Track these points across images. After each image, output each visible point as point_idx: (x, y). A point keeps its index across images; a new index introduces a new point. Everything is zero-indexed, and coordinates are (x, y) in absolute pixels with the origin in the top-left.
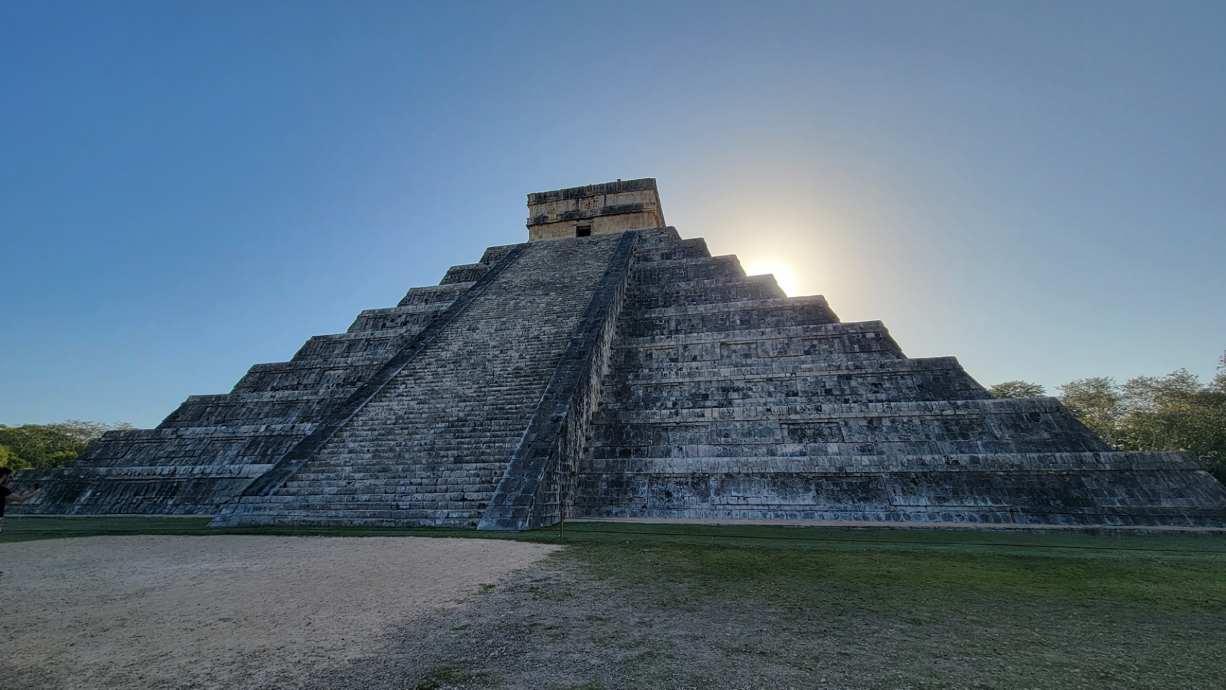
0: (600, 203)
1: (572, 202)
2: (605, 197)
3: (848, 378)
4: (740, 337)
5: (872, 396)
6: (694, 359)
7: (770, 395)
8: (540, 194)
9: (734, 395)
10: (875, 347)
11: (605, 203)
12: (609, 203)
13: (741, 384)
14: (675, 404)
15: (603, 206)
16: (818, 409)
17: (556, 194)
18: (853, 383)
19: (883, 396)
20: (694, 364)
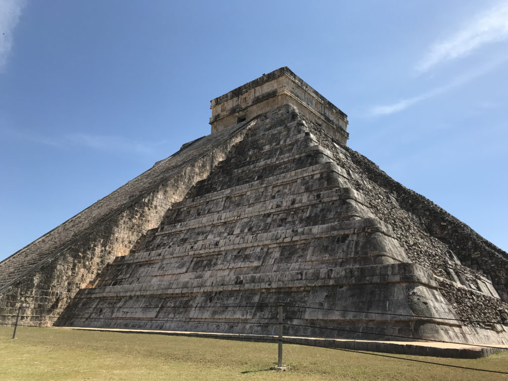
0: (251, 96)
1: (235, 99)
2: (255, 90)
8: (217, 99)
11: (255, 95)
12: (258, 94)
15: (253, 97)
17: (226, 95)
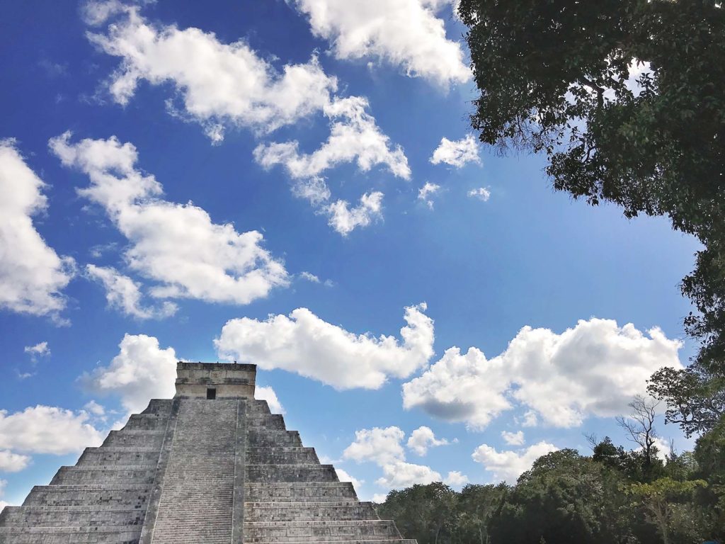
0: (224, 375)
2: (227, 371)
3: (336, 509)
4: (298, 484)
5: (342, 517)
6: (280, 495)
7: (308, 515)
8: (185, 364)
9: (296, 515)
10: (348, 494)
11: (227, 376)
12: (230, 376)
13: (298, 510)
14: (273, 518)
15: (225, 377)
16: (324, 523)
17: (196, 365)
18: (337, 511)
19: (346, 517)
20: (280, 498)
